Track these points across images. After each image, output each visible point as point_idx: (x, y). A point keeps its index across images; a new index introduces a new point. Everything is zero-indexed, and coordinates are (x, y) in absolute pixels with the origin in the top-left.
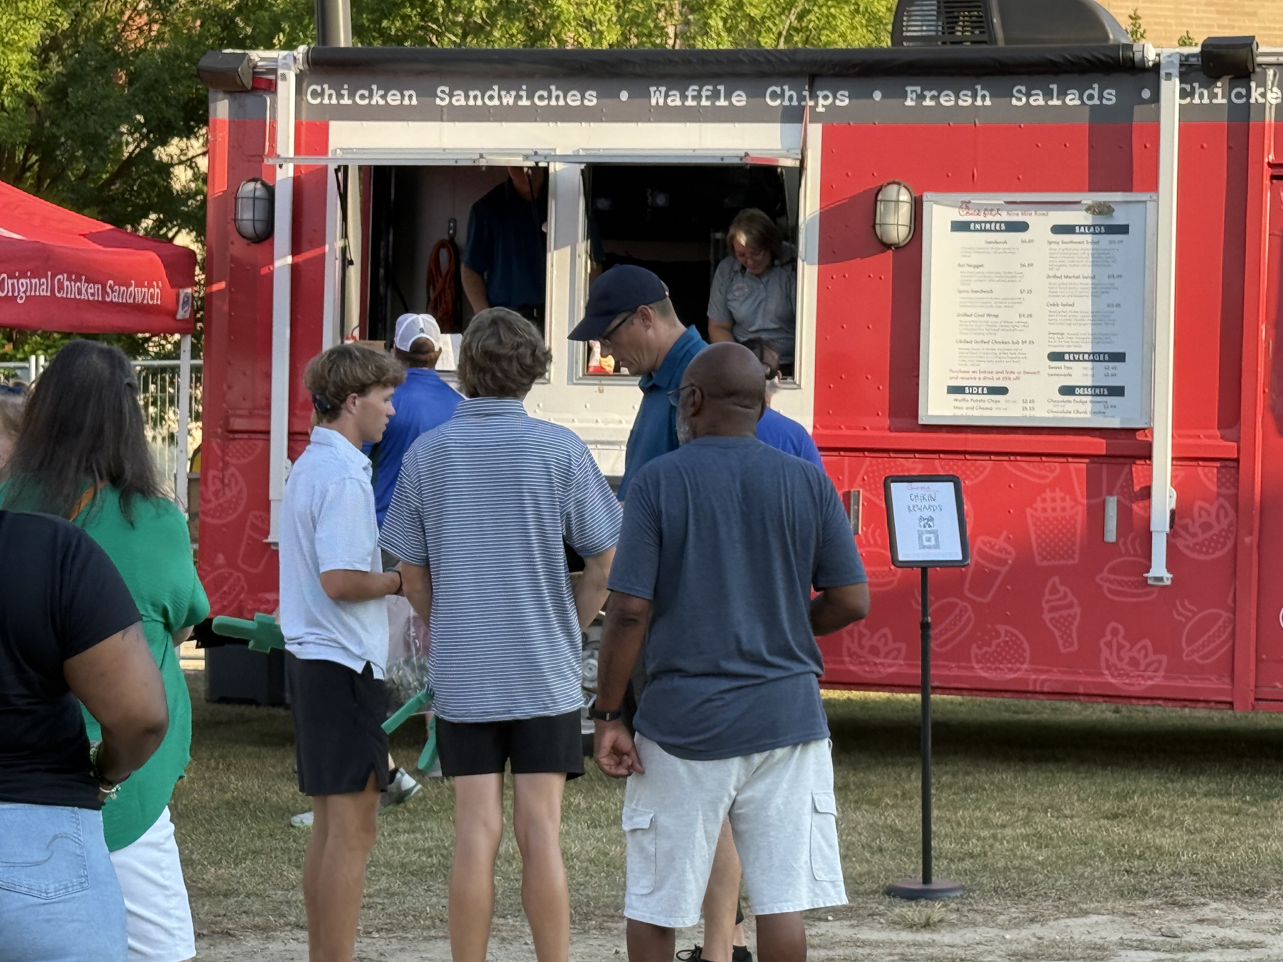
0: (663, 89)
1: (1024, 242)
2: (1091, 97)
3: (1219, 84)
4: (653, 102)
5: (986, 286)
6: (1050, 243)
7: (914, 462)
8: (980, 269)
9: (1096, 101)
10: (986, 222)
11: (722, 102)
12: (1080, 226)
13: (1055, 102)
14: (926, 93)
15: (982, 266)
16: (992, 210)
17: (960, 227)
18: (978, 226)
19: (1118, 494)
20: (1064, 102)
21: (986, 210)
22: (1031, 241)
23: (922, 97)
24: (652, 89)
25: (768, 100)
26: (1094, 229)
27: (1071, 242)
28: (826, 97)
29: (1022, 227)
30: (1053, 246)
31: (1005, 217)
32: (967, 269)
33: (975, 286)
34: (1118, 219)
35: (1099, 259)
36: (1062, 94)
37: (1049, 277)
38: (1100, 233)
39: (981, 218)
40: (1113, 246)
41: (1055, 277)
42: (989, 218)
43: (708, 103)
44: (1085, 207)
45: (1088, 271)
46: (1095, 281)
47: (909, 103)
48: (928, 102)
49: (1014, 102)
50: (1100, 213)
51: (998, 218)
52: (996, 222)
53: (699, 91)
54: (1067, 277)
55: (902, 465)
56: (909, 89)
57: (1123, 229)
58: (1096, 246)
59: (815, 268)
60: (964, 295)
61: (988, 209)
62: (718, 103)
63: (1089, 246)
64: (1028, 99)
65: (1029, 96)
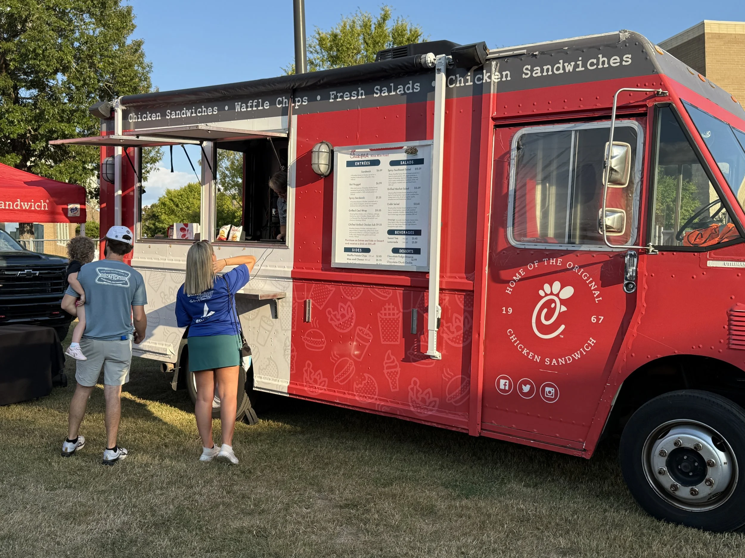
0: (240, 103)
1: (378, 171)
2: (408, 89)
3: (469, 74)
4: (237, 111)
5: (361, 195)
6: (389, 171)
7: (332, 287)
8: (359, 186)
9: (411, 91)
10: (362, 161)
12: (403, 161)
13: (393, 93)
14: (338, 94)
15: (360, 184)
16: (364, 155)
17: (350, 164)
18: (358, 164)
19: (418, 308)
20: (396, 93)
21: (362, 155)
22: (381, 170)
23: (336, 97)
24: (236, 104)
25: (278, 106)
26: (408, 162)
27: (399, 170)
28: (299, 101)
29: (376, 163)
30: (391, 172)
31: (370, 158)
32: (353, 186)
33: (357, 195)
34: (419, 156)
35: (410, 179)
36: (395, 90)
37: (388, 189)
38: (411, 164)
39: (360, 159)
40: (417, 171)
41: (391, 189)
42: (364, 159)
43: (256, 109)
44: (404, 151)
45: (404, 185)
46: (409, 191)
47: (331, 100)
48: (339, 100)
49: (375, 95)
50: (412, 153)
51: (367, 159)
52: (366, 161)
53: (252, 103)
54: (397, 189)
55: (327, 288)
56: (331, 93)
57: (420, 161)
58: (409, 172)
59: (295, 189)
60: (352, 200)
61: (363, 155)
62: (259, 108)
63: (405, 172)
64: (381, 93)
65: (381, 91)
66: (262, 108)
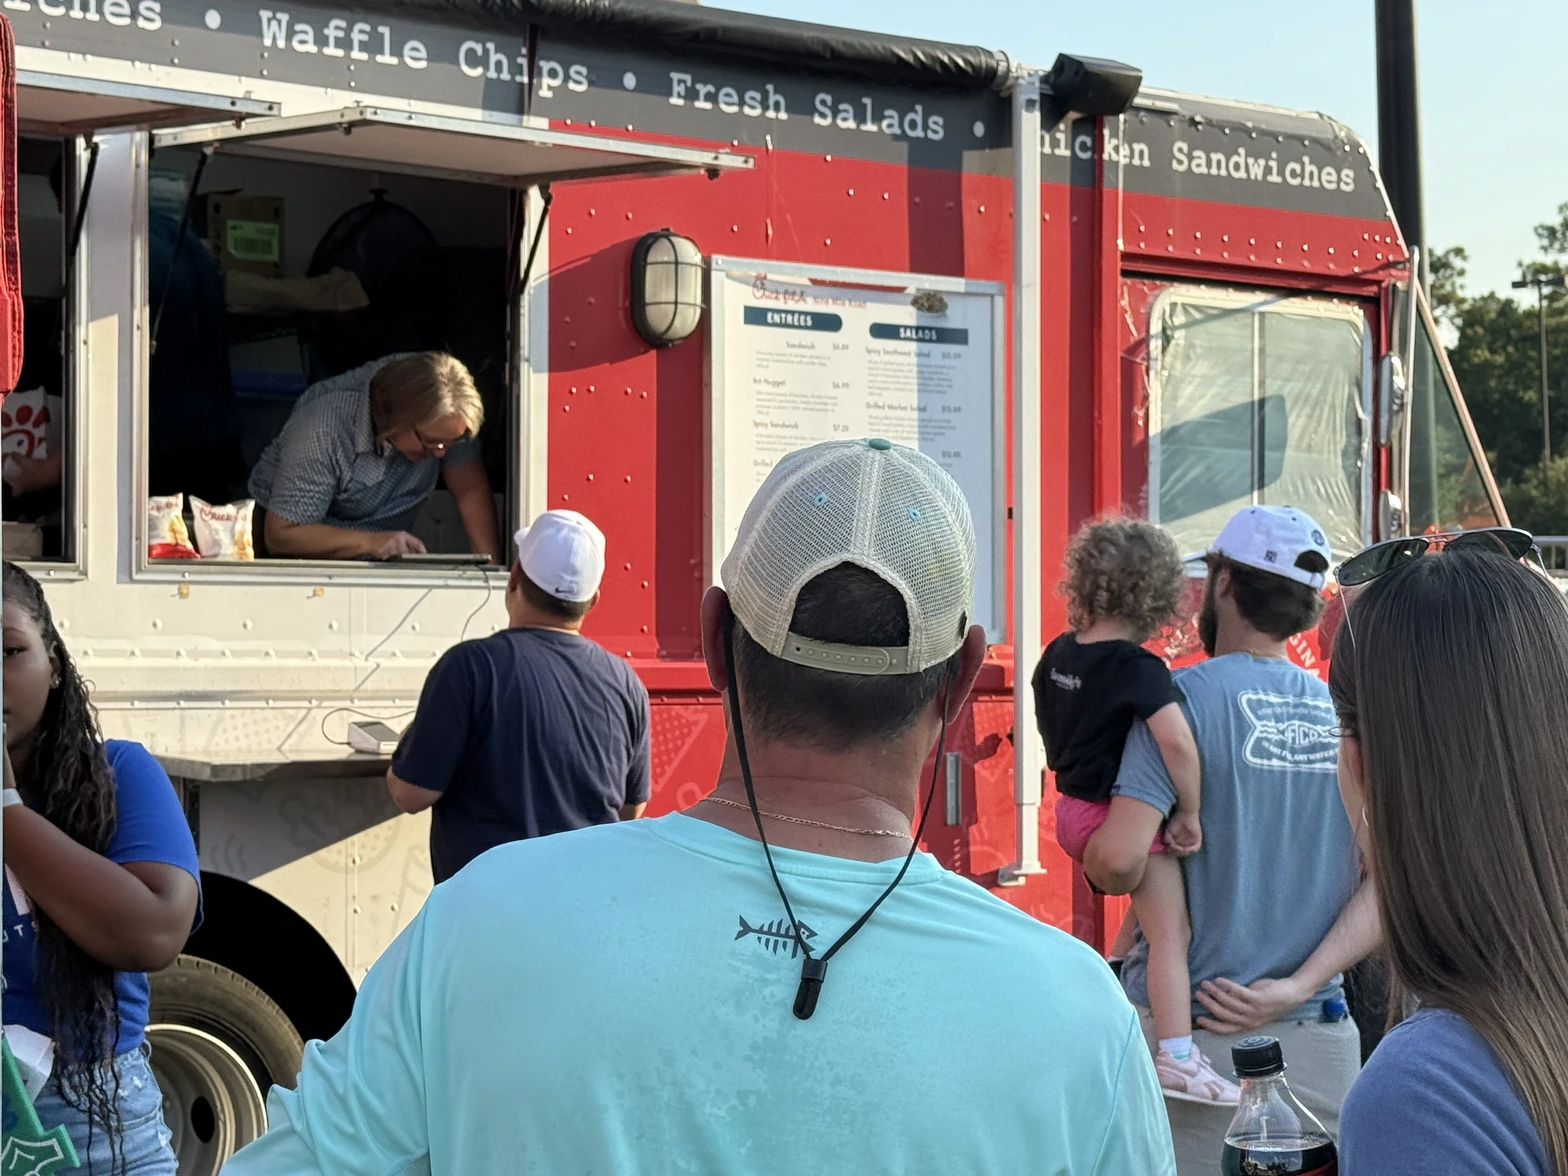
0: (284, 17)
1: (836, 347)
2: (913, 125)
3: (1062, 126)
4: (268, 42)
5: (789, 417)
6: (869, 351)
7: (696, 711)
8: (781, 389)
9: (919, 133)
10: (787, 312)
11: (386, 59)
12: (906, 327)
13: (870, 127)
14: (699, 86)
15: (782, 383)
16: (794, 293)
17: (755, 316)
18: (777, 318)
19: (960, 748)
20: (880, 128)
21: (786, 292)
22: (845, 347)
23: (691, 95)
24: (265, 15)
25: (466, 69)
26: (922, 334)
27: (895, 352)
28: (553, 74)
29: (829, 323)
30: (874, 357)
31: (811, 305)
32: (764, 387)
33: (776, 416)
34: (953, 319)
35: (928, 382)
36: (878, 118)
37: (868, 406)
38: (930, 341)
39: (779, 304)
40: (948, 362)
41: (876, 406)
42: (791, 305)
43: (364, 56)
44: (910, 299)
45: (913, 399)
46: (925, 416)
47: (675, 101)
48: (701, 104)
49: (817, 120)
50: (930, 309)
51: (801, 306)
52: (801, 313)
53: (348, 30)
54: (891, 407)
55: (679, 717)
56: (675, 76)
57: (961, 337)
58: (925, 361)
59: (544, 377)
60: (761, 430)
61: (789, 292)
62: (379, 58)
63: (914, 360)
64: (835, 117)
65: (835, 112)
66: (394, 61)
